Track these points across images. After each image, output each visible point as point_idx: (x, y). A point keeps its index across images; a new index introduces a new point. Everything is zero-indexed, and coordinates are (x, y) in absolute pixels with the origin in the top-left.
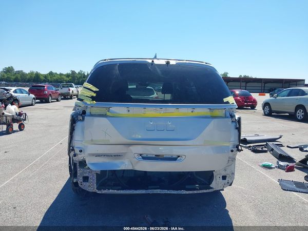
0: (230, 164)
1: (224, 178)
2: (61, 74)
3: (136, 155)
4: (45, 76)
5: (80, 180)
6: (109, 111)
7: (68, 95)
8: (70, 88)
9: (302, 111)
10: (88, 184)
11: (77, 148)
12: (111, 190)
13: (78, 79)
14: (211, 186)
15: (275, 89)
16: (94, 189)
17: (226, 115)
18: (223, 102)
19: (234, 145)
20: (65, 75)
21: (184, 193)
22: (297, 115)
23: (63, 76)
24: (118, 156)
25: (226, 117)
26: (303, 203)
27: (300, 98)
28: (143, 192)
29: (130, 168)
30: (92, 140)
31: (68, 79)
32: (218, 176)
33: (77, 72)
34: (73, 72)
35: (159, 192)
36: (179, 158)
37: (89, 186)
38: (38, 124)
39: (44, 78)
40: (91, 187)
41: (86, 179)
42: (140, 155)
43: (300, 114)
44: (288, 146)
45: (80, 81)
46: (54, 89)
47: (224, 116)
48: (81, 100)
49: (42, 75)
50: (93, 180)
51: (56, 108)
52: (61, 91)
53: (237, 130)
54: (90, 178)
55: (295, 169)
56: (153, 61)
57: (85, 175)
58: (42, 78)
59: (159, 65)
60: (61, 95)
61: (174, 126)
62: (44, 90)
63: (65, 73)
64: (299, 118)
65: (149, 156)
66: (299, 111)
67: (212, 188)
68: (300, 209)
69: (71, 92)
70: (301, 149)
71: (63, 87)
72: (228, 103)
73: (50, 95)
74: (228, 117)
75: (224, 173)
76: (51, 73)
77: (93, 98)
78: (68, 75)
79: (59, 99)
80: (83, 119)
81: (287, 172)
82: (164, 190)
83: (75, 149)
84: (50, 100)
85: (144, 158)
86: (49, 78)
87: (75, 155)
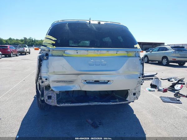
0: (138, 85)
1: (134, 94)
2: (17, 40)
3: (82, 81)
4: (6, 41)
5: (46, 98)
6: (64, 53)
7: (23, 53)
8: (25, 48)
9: (166, 59)
10: (51, 101)
11: (44, 77)
12: (66, 104)
13: (28, 43)
14: (127, 99)
15: (148, 49)
16: (55, 104)
17: (136, 56)
18: (134, 47)
19: (140, 74)
20: (20, 40)
21: (111, 104)
22: (163, 62)
23: (18, 41)
24: (71, 82)
25: (136, 57)
26: (176, 108)
27: (165, 52)
28: (87, 104)
29: (79, 89)
30: (54, 72)
31: (22, 43)
32: (131, 93)
33: (28, 39)
34: (25, 39)
35: (96, 104)
36: (109, 82)
37: (52, 102)
38: (6, 69)
39: (6, 42)
40: (53, 102)
41: (50, 97)
42: (85, 81)
43: (165, 61)
44: (161, 79)
45: (30, 44)
46: (14, 48)
47: (134, 56)
48: (46, 46)
49: (4, 40)
50: (55, 98)
51: (16, 60)
52: (18, 50)
53: (142, 65)
54: (52, 97)
55: (168, 91)
56: (90, 22)
57: (49, 95)
58: (5, 42)
59: (94, 24)
60: (19, 52)
61: (106, 63)
62: (7, 49)
63: (20, 39)
64: (164, 64)
65: (91, 81)
66: (164, 60)
67: (127, 101)
68: (175, 112)
69: (25, 50)
70: (169, 80)
71: (20, 47)
72: (136, 48)
73: (12, 52)
74: (137, 57)
75: (134, 92)
76: (10, 39)
77: (53, 45)
78: (22, 41)
79: (18, 55)
80: (47, 58)
81: (163, 92)
82: (99, 103)
83: (42, 78)
84: (12, 56)
85: (87, 83)
86: (9, 42)
87: (42, 82)
